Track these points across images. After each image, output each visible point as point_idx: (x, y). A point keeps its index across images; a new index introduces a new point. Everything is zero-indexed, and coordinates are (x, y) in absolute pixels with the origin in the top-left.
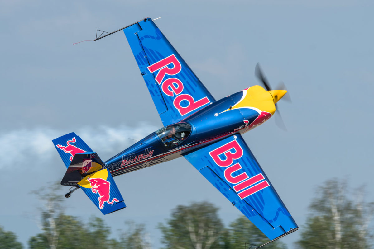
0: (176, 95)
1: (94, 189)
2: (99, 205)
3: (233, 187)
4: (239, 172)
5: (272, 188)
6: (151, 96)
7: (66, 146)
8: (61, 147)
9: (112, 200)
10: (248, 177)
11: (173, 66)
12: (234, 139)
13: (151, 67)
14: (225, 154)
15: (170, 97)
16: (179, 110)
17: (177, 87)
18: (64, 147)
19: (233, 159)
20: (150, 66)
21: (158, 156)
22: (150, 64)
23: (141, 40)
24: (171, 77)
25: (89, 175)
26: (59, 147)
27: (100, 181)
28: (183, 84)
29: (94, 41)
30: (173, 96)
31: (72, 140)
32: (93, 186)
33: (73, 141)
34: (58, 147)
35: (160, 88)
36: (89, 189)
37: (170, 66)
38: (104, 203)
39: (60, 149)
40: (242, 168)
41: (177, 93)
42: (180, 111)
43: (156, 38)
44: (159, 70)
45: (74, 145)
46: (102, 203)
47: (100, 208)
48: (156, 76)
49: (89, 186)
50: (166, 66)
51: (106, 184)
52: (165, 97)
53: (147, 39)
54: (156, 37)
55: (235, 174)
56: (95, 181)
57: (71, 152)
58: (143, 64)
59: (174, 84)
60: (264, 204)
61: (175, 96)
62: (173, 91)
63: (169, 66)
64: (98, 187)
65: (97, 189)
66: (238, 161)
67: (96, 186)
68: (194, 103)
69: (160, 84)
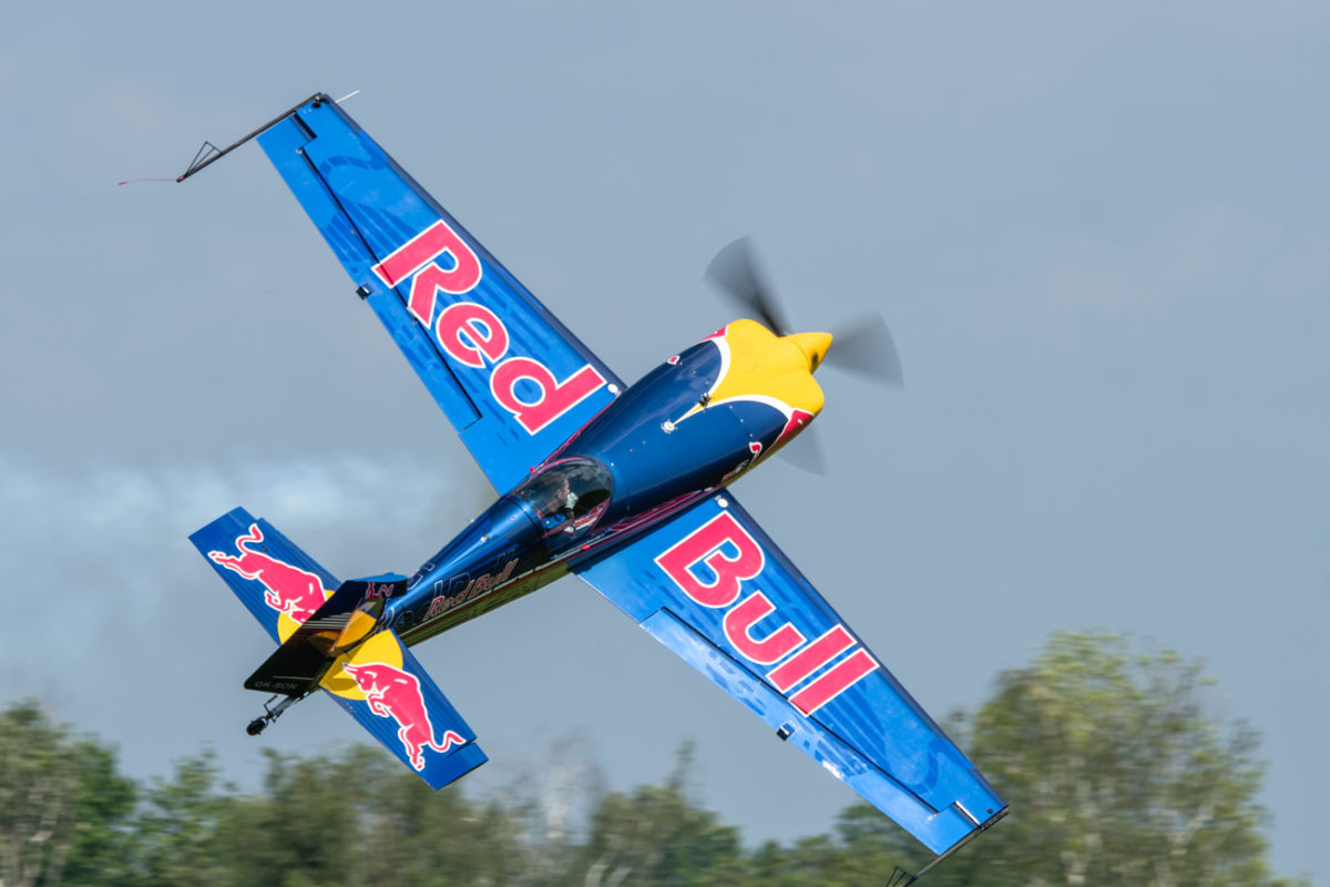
0: (493, 361)
1: (376, 703)
2: (408, 758)
3: (768, 676)
4: (770, 624)
5: (884, 675)
6: (414, 367)
7: (238, 556)
8: (226, 561)
9: (442, 738)
10: (805, 640)
11: (453, 260)
12: (722, 509)
13: (382, 267)
14: (706, 561)
15: (474, 370)
16: (517, 415)
17: (486, 336)
18: (232, 561)
19: (738, 579)
20: (378, 262)
21: (520, 577)
22: (378, 255)
23: (322, 173)
24: (457, 298)
25: (344, 655)
26: (218, 559)
27: (385, 675)
28: (504, 322)
29: (179, 181)
30: (483, 366)
31: (249, 534)
32: (368, 693)
33: (253, 536)
34: (213, 558)
35: (434, 340)
36: (361, 701)
37: (444, 262)
38: (422, 751)
39: (222, 566)
40: (774, 608)
41: (494, 357)
42: (521, 418)
43: (368, 165)
44: (412, 275)
45: (260, 551)
46: (417, 750)
47: (416, 767)
48: (408, 297)
49: (357, 693)
50: (430, 263)
51: (404, 682)
52: (458, 371)
53: (343, 168)
54: (369, 163)
55: (759, 632)
56: (367, 672)
57: (261, 575)
58: (356, 258)
59: (474, 323)
60: (882, 730)
61: (490, 367)
62: (478, 349)
63: (439, 260)
64: (385, 694)
65: (385, 701)
66: (753, 585)
67: (377, 692)
68: (558, 386)
69: (428, 326)
